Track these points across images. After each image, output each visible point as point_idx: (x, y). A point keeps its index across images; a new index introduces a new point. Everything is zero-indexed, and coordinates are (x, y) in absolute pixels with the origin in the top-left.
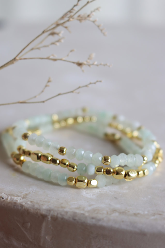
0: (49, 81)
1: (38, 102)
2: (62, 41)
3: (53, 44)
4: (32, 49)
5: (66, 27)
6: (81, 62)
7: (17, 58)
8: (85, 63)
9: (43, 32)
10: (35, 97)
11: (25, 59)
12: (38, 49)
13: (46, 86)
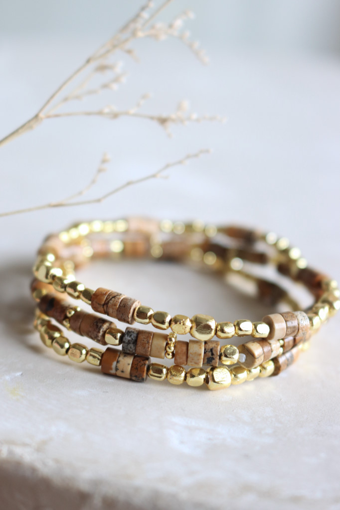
0: (104, 161)
1: (89, 202)
2: (124, 80)
3: (105, 86)
4: (66, 99)
5: (129, 52)
6: (164, 115)
7: (42, 115)
8: (173, 116)
9: (88, 61)
10: (80, 193)
11: (57, 116)
12: (78, 97)
13: (100, 171)
